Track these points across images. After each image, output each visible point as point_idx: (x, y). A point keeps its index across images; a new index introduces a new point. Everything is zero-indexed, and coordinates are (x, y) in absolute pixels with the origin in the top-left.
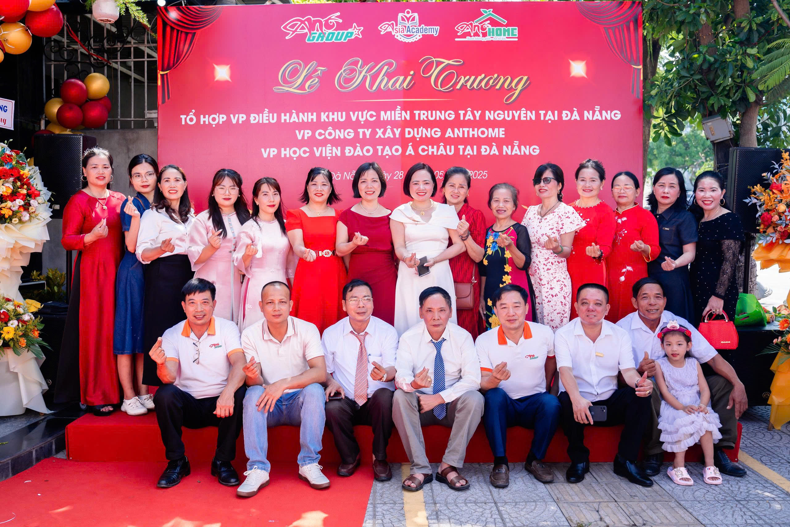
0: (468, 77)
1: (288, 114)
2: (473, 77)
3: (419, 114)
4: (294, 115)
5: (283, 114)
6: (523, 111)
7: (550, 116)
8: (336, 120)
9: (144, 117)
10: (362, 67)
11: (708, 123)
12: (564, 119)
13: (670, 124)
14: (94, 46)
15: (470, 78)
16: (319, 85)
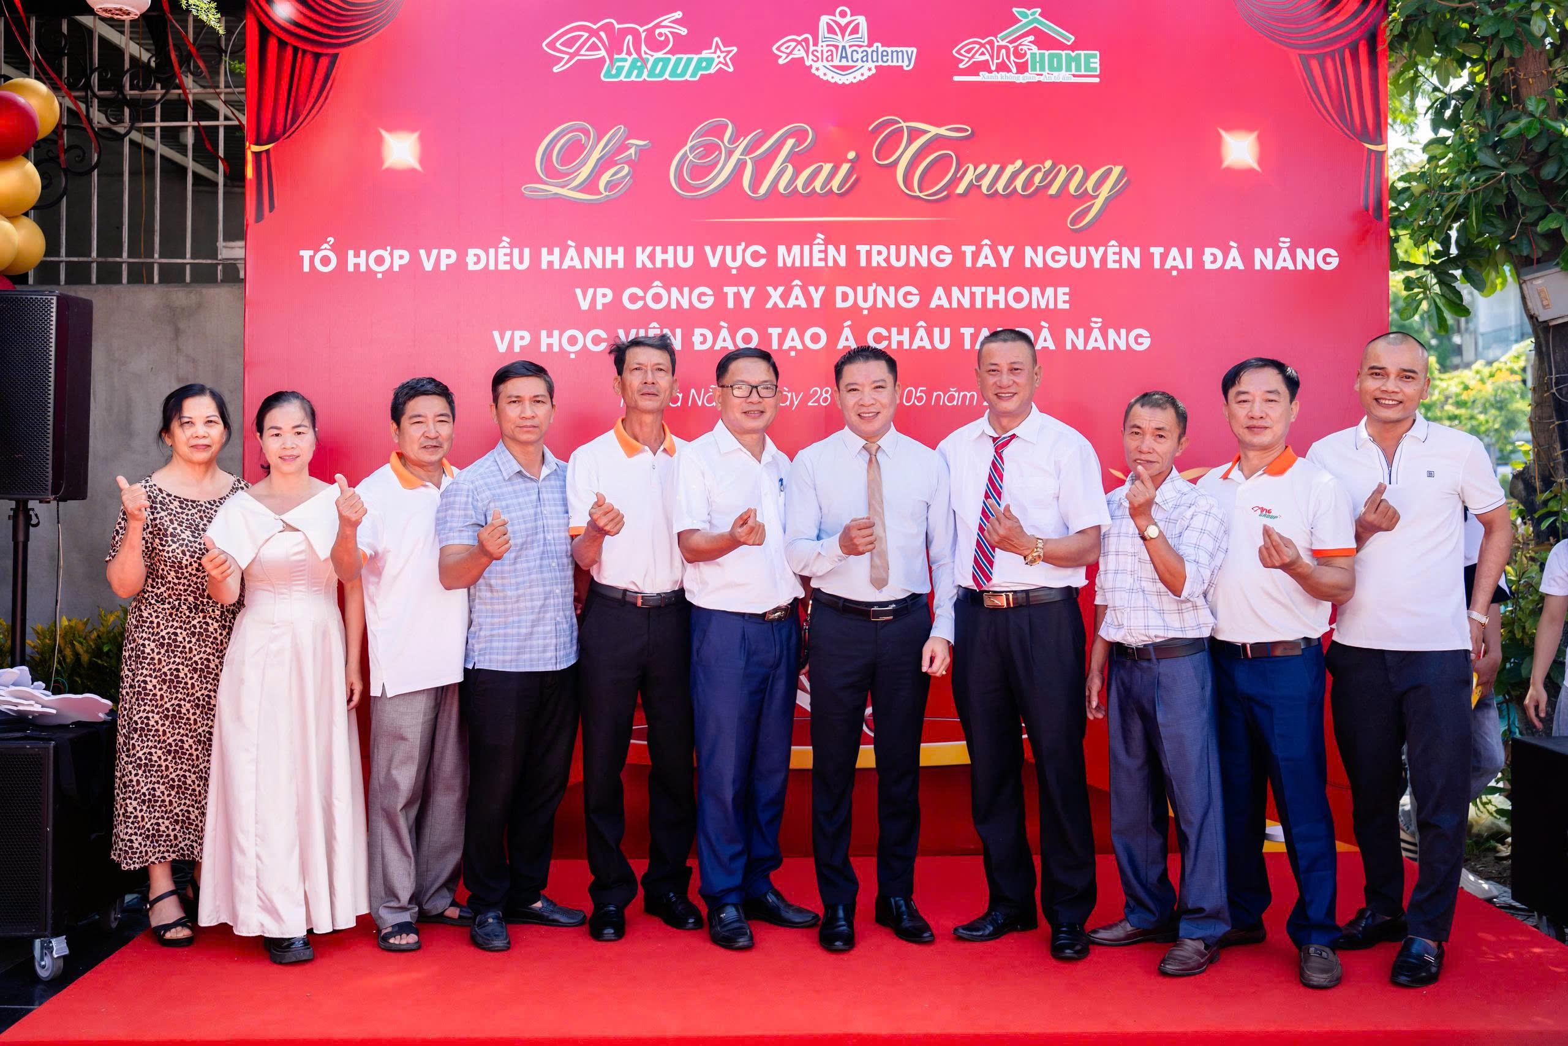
0: (982, 167)
1: (557, 250)
2: (995, 168)
3: (869, 254)
4: (572, 252)
5: (544, 250)
6: (1113, 247)
7: (1174, 259)
8: (671, 265)
9: (217, 259)
10: (734, 139)
11: (1534, 279)
12: (1208, 266)
13: (1445, 280)
14: (99, 90)
15: (988, 168)
16: (631, 181)
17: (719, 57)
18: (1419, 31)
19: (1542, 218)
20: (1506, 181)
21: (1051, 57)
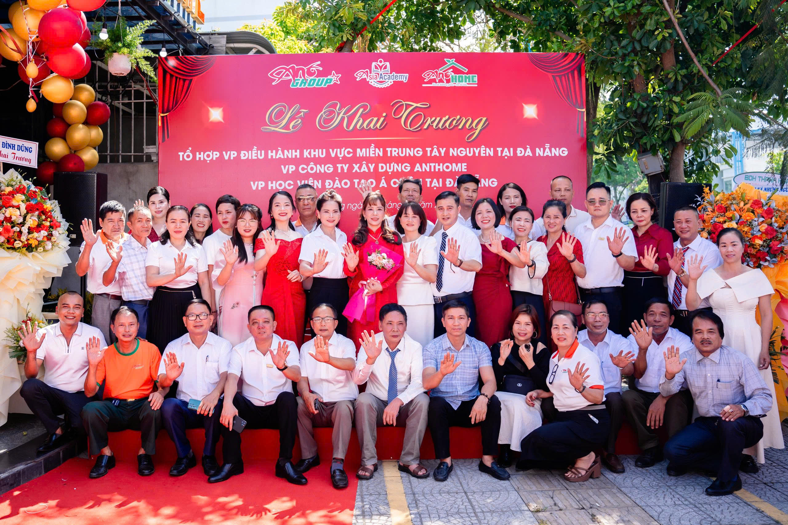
0: (433, 119)
1: (274, 151)
3: (391, 151)
4: (280, 152)
5: (270, 151)
6: (483, 148)
7: (506, 152)
8: (317, 156)
9: (143, 152)
10: (340, 109)
11: (643, 158)
12: (519, 155)
13: (609, 160)
14: (98, 89)
15: (436, 119)
16: (302, 125)
17: (334, 78)
19: (643, 136)
21: (459, 77)
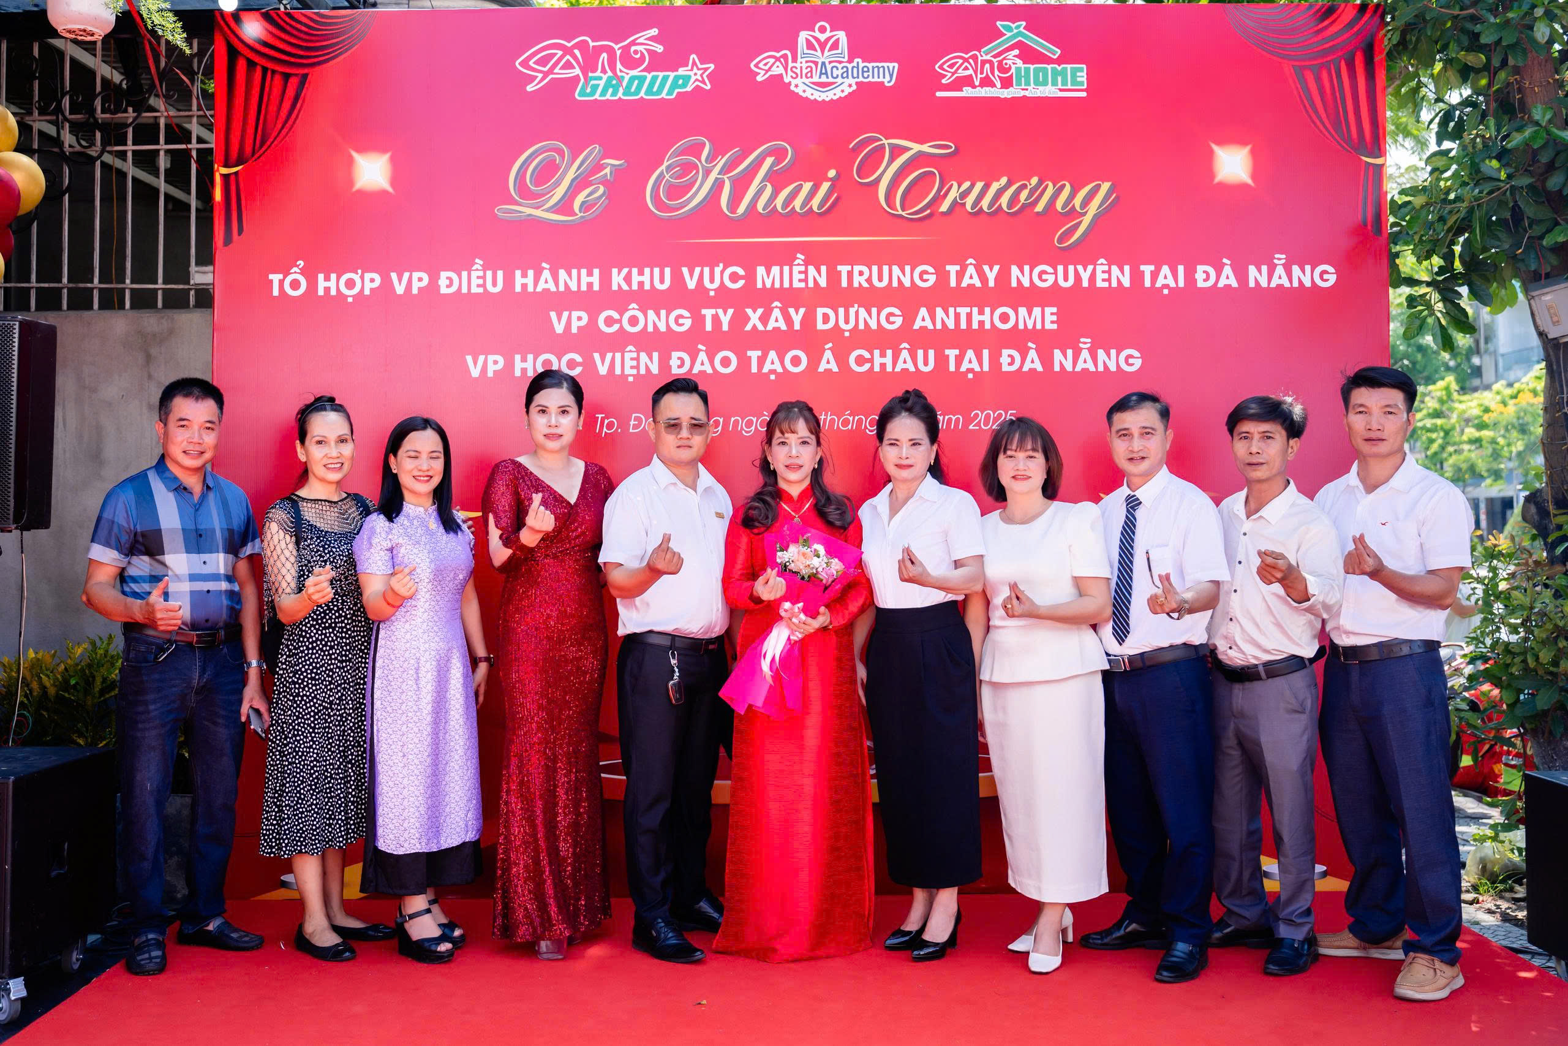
0: (967, 185)
1: (531, 273)
2: (979, 185)
3: (850, 274)
4: (546, 274)
5: (518, 273)
6: (1102, 266)
7: (1166, 278)
8: (647, 287)
9: (188, 283)
10: (712, 158)
11: (1543, 294)
12: (1201, 284)
13: (1449, 297)
14: (70, 114)
15: (973, 185)
16: (607, 201)
17: (696, 74)
18: (1418, 40)
19: (1549, 231)
20: (1511, 194)
21: (1036, 71)
